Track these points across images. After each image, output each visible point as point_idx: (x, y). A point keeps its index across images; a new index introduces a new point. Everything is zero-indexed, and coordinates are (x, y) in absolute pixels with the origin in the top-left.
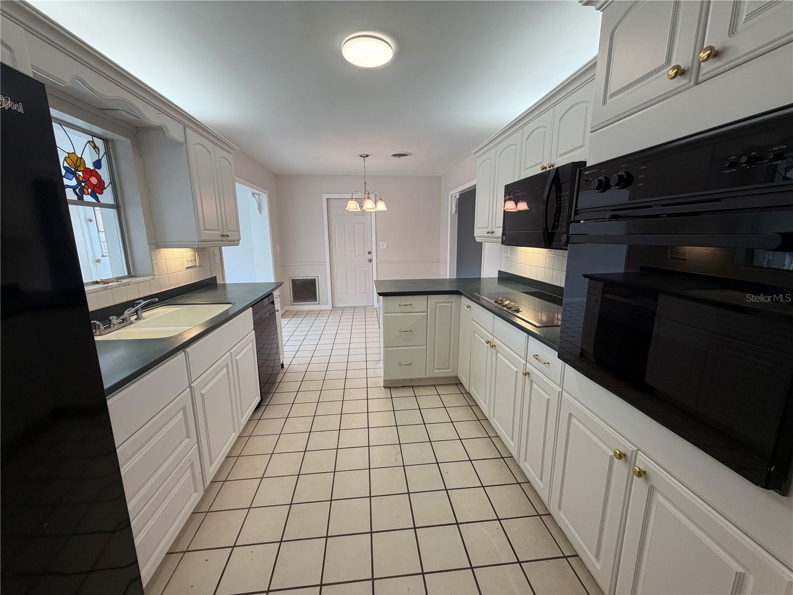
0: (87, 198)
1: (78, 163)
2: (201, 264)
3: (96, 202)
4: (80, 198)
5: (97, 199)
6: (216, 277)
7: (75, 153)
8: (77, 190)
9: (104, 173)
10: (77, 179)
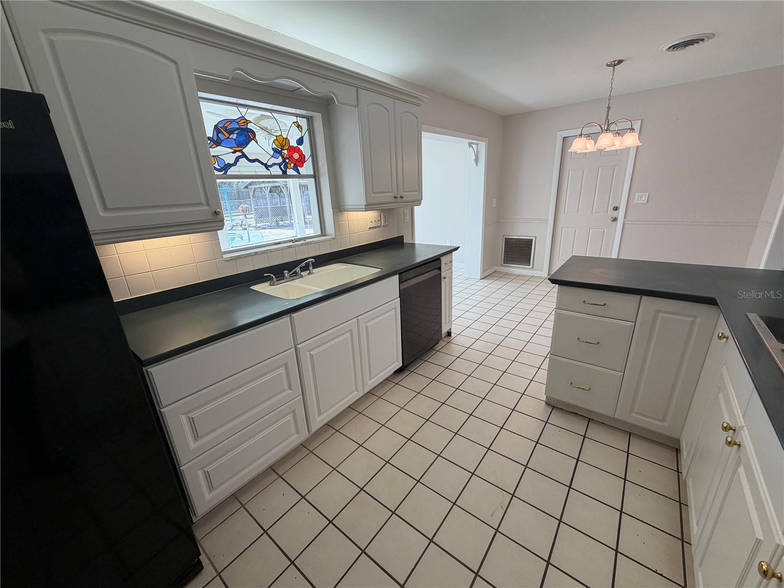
0: (291, 172)
1: (284, 143)
2: (386, 224)
3: (297, 174)
4: (284, 172)
5: (298, 171)
6: (403, 236)
7: (281, 135)
8: (282, 166)
9: (305, 149)
10: (283, 157)
